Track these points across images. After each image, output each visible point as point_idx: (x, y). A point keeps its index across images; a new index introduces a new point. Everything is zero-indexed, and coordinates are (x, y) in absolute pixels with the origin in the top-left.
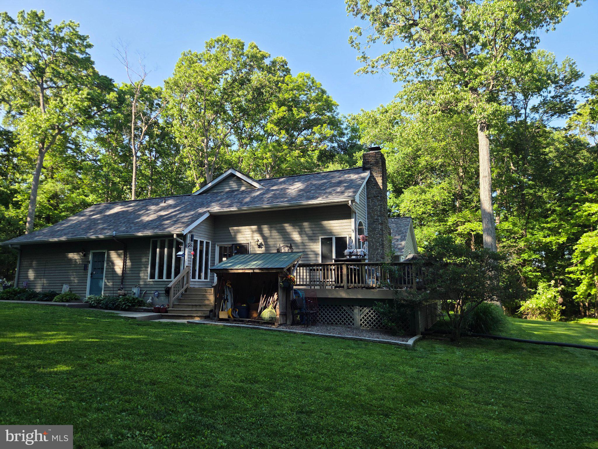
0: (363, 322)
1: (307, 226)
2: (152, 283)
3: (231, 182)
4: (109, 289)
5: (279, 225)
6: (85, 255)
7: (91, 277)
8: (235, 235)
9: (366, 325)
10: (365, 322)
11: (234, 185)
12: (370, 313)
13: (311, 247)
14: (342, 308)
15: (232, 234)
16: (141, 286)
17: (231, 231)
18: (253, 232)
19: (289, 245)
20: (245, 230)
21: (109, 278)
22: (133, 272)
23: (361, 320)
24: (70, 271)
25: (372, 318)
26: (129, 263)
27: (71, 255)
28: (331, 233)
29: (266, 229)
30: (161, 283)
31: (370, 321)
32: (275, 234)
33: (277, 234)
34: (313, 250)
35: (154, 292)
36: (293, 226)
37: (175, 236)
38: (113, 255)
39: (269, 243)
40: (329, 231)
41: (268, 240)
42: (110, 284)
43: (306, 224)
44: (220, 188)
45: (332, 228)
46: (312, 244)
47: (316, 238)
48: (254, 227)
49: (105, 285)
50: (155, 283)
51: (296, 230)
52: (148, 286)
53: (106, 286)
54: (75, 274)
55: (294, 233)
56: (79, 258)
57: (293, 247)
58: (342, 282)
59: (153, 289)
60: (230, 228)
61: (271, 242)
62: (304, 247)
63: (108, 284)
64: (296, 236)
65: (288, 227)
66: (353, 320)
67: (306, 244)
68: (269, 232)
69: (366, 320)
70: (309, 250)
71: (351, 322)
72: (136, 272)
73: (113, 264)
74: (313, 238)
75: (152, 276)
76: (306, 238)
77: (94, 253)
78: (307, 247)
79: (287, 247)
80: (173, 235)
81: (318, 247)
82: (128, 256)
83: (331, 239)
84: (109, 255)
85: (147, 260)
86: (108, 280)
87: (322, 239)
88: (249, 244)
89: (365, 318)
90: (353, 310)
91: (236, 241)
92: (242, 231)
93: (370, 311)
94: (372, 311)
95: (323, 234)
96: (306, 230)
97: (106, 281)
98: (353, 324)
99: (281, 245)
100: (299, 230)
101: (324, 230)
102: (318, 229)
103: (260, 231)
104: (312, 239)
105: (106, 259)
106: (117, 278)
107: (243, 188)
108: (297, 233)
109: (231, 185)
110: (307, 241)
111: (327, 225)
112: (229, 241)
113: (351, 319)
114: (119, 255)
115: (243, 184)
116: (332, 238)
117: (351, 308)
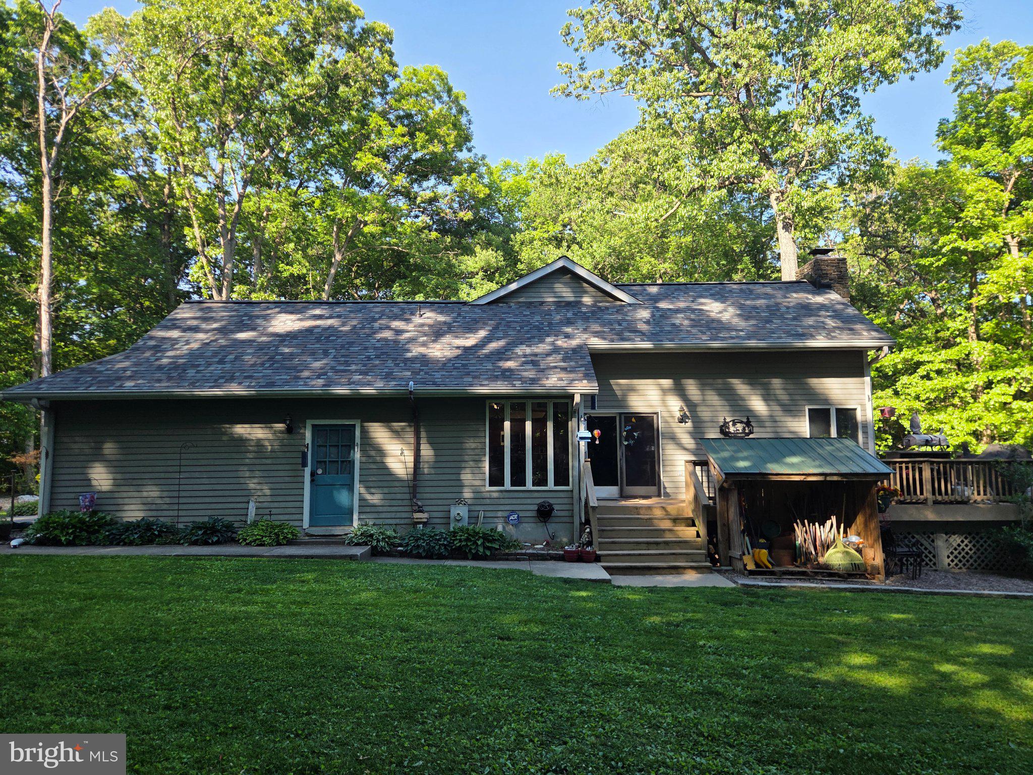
0: (952, 561)
1: (778, 386)
2: (495, 495)
3: (557, 285)
4: (373, 509)
5: (720, 381)
6: (289, 430)
7: (312, 481)
8: (625, 395)
9: (956, 565)
10: (956, 561)
11: (566, 292)
12: (963, 545)
13: (789, 424)
14: (913, 537)
15: (618, 393)
16: (469, 502)
17: (614, 387)
18: (664, 391)
19: (745, 420)
20: (645, 387)
21: (371, 484)
22: (439, 471)
23: (948, 557)
24: (242, 468)
25: (967, 553)
26: (427, 452)
27: (241, 430)
28: (826, 401)
29: (692, 387)
30: (521, 495)
31: (964, 557)
32: (713, 398)
33: (716, 398)
34: (793, 429)
35: (506, 514)
36: (750, 384)
37: (577, 399)
38: (379, 433)
39: (700, 414)
40: (822, 397)
41: (699, 409)
42: (375, 499)
43: (776, 383)
44: (533, 295)
45: (827, 392)
46: (790, 419)
47: (798, 408)
48: (667, 383)
49: (362, 499)
50: (507, 495)
51: (758, 392)
52: (488, 501)
53: (363, 503)
54: (258, 474)
55: (754, 397)
56: (270, 436)
57: (752, 424)
58: (922, 493)
59: (502, 508)
60: (612, 382)
61: (705, 413)
62: (774, 424)
63: (368, 497)
64: (758, 405)
65: (741, 387)
66: (934, 556)
67: (778, 419)
68: (698, 392)
69: (956, 557)
70: (784, 430)
71: (931, 560)
72: (453, 471)
73: (381, 453)
74: (793, 408)
75: (496, 479)
76: (778, 408)
77: (314, 426)
78: (780, 424)
79: (741, 422)
80: (572, 396)
81: (802, 424)
82: (423, 434)
83: (827, 411)
84: (365, 433)
85: (480, 446)
86: (367, 488)
87: (809, 410)
88: (657, 413)
89: (956, 553)
90: (933, 541)
91: (626, 407)
92: (638, 387)
93: (962, 542)
94: (966, 542)
95: (811, 401)
96: (778, 392)
97: (363, 490)
98: (934, 564)
99: (728, 420)
100: (763, 392)
101: (812, 395)
102: (800, 392)
103: (680, 391)
104: (791, 410)
105: (358, 440)
106: (397, 484)
107: (587, 300)
108: (759, 398)
109: (557, 290)
110: (780, 413)
111: (818, 386)
112: (613, 407)
113: (930, 556)
114: (397, 434)
115: (586, 292)
116: (829, 410)
117: (929, 537)
